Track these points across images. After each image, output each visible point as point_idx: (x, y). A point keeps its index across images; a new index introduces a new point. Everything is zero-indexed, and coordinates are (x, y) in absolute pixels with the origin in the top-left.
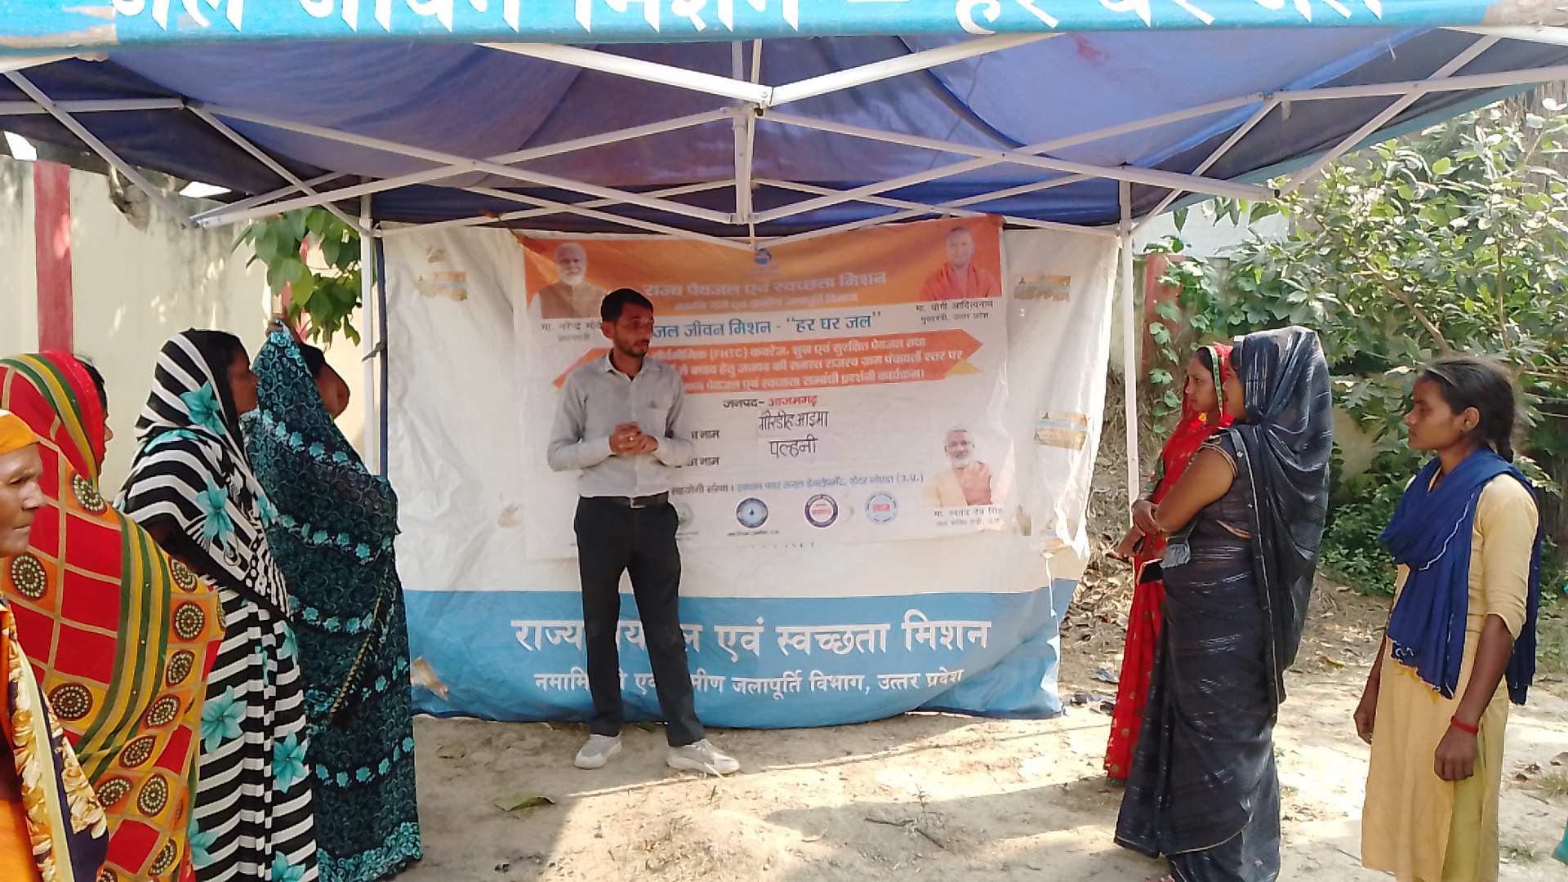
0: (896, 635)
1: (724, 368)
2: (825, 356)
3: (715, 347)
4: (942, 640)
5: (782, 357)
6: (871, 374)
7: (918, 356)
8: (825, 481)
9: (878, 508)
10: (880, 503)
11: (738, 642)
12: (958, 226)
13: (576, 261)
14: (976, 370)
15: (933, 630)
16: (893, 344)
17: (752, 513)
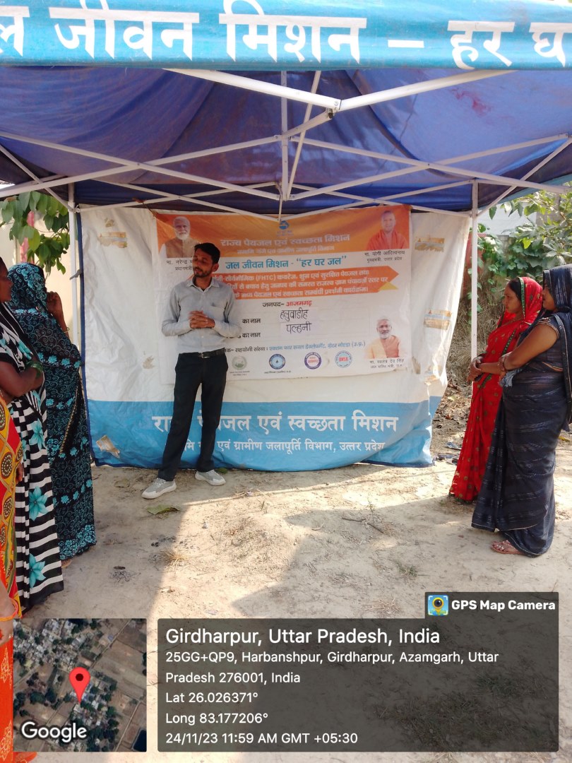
0: (349, 422)
1: (263, 286)
2: (317, 280)
3: (259, 274)
4: (374, 427)
5: (295, 280)
6: (340, 290)
7: (365, 280)
8: (314, 345)
10: (342, 357)
11: (269, 424)
12: (388, 210)
13: (184, 226)
14: (395, 288)
15: (368, 421)
16: (352, 273)
17: (277, 362)
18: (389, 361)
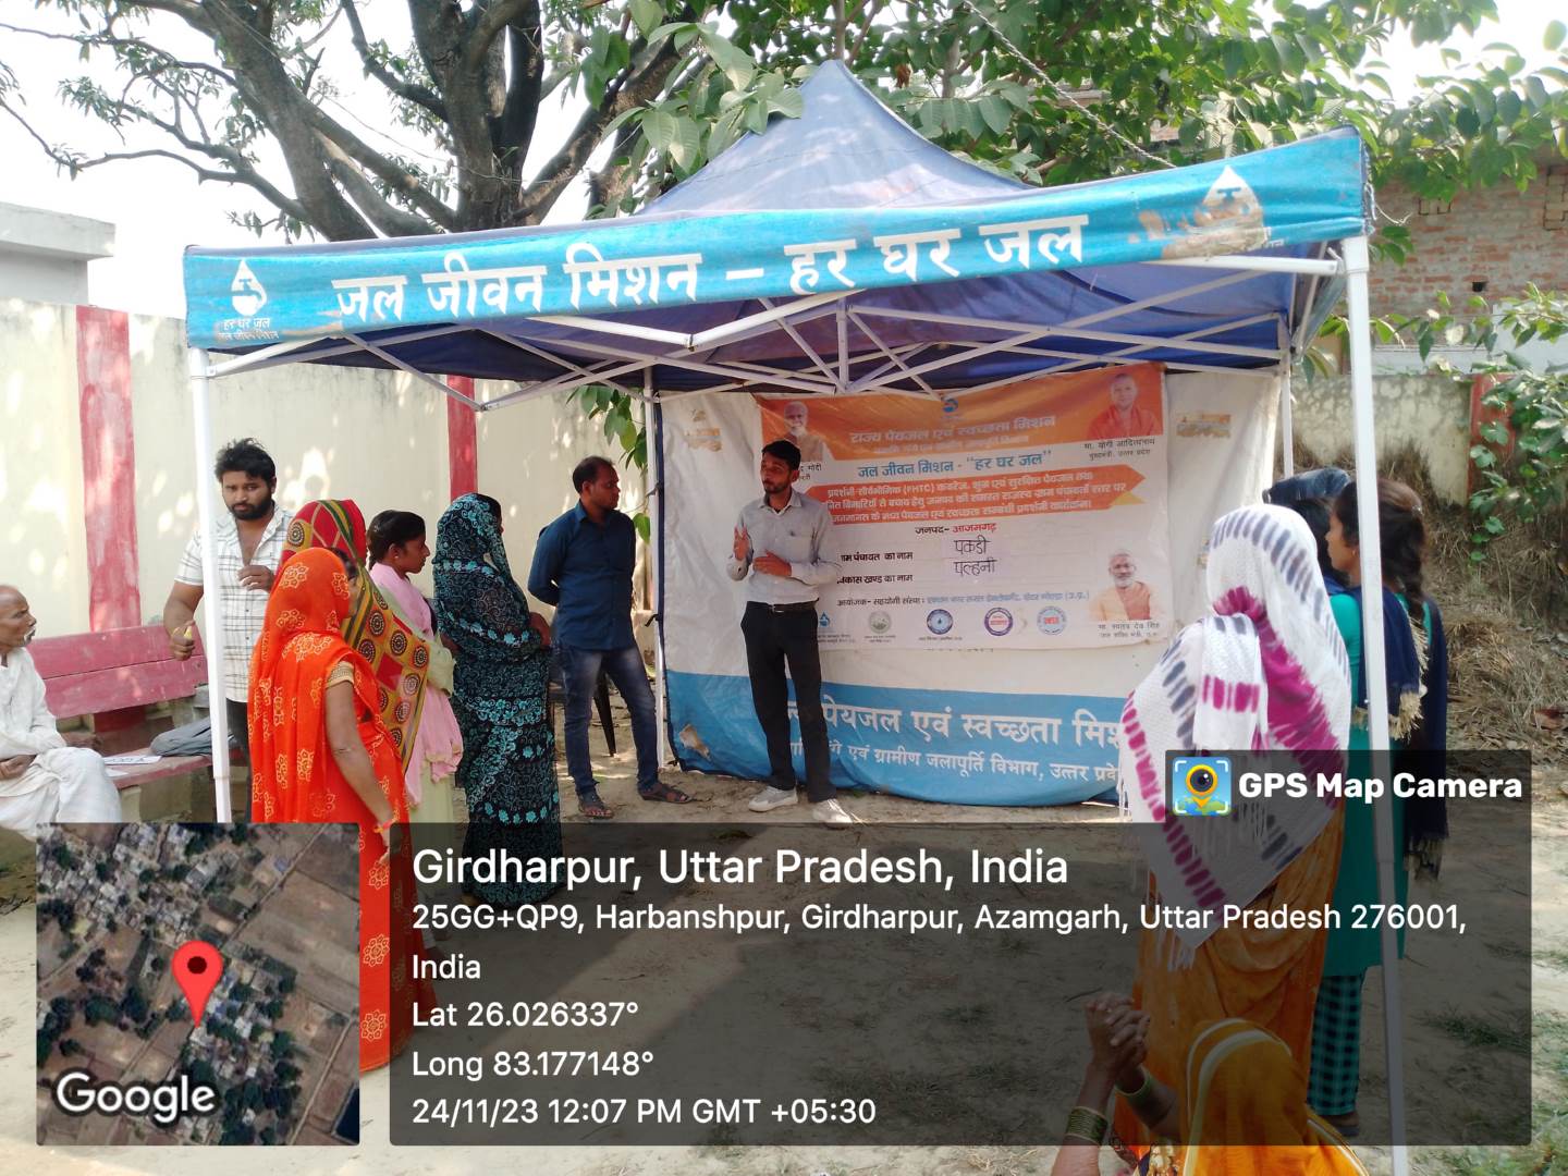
0: (1067, 730)
1: (915, 501)
2: (1002, 490)
3: (907, 483)
4: (1110, 739)
5: (964, 491)
6: (1044, 505)
7: (1086, 489)
8: (1002, 596)
9: (1049, 621)
10: (1050, 616)
11: (930, 725)
12: (1122, 373)
13: (799, 416)
14: (1140, 502)
15: (1102, 730)
16: (1064, 478)
17: (940, 622)
18: (1132, 627)
